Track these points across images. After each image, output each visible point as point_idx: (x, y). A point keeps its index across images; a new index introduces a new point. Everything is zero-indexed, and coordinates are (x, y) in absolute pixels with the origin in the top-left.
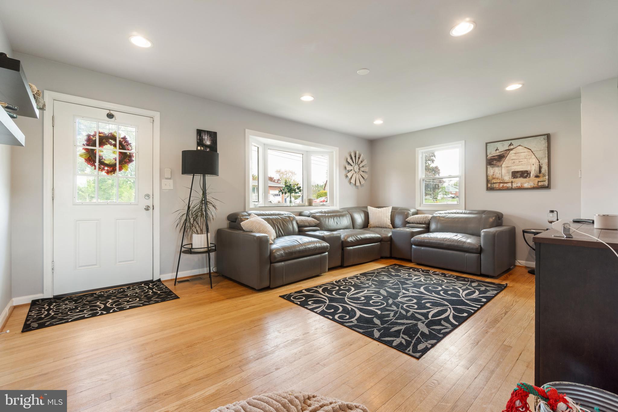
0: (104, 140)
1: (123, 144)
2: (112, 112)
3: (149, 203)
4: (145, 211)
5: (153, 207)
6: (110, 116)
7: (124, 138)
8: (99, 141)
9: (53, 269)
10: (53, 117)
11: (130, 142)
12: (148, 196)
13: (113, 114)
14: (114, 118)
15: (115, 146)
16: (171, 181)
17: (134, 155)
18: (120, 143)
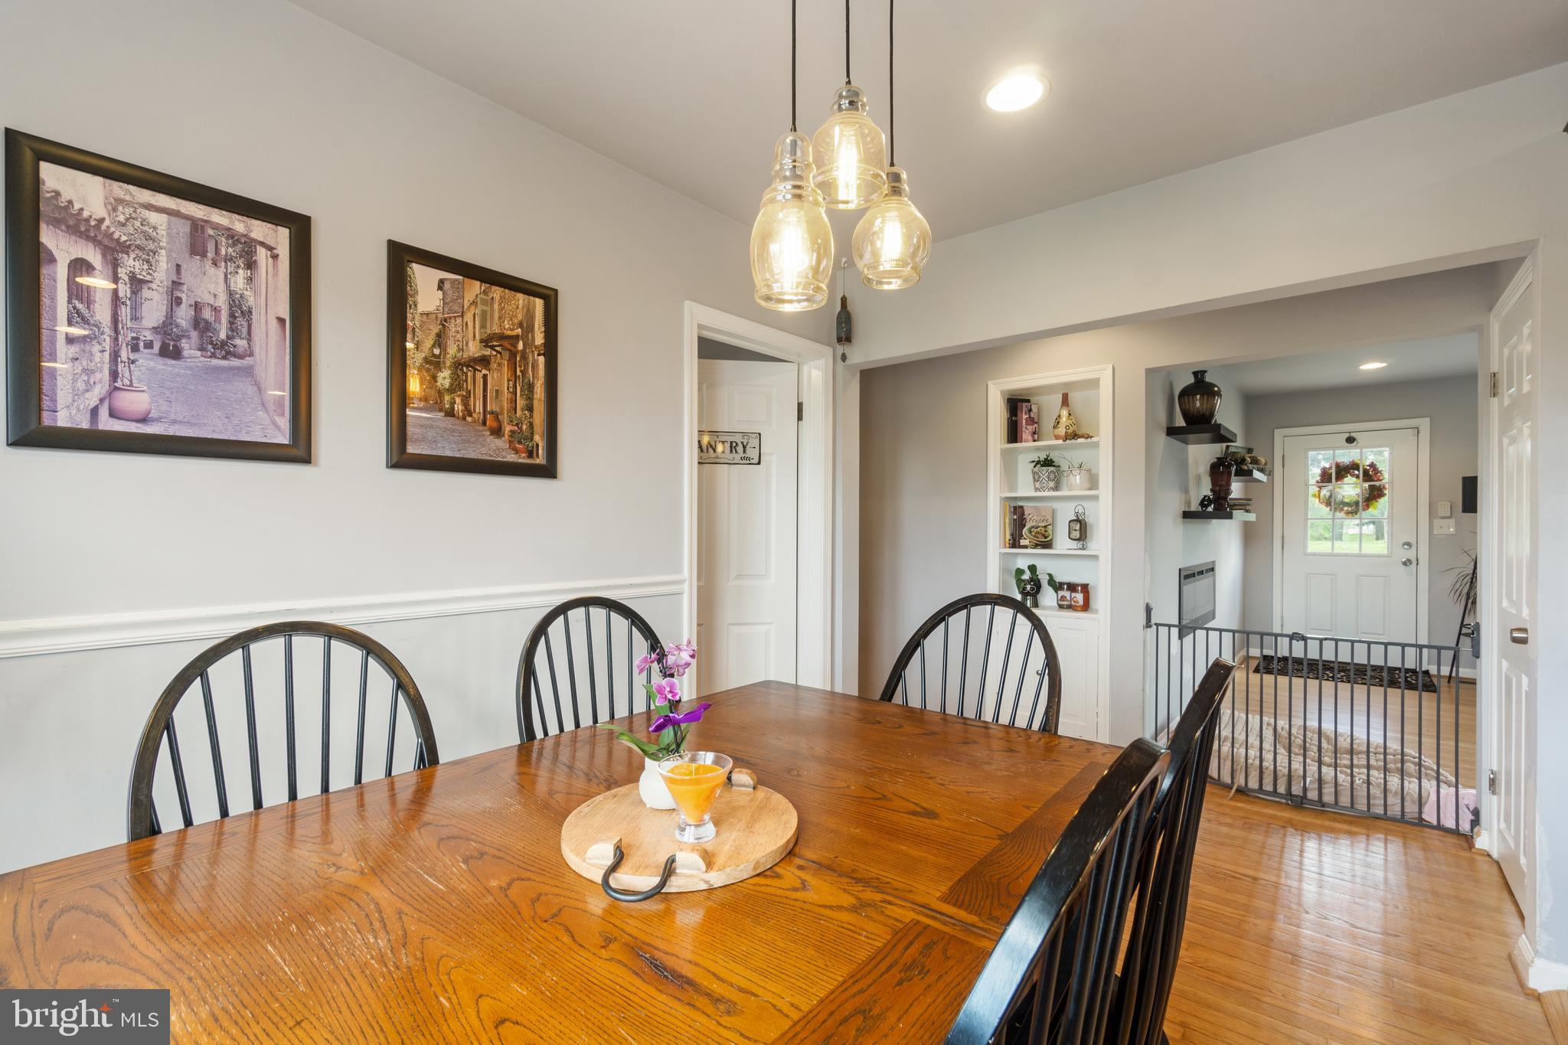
0: (1343, 471)
1: (1370, 474)
2: (1353, 435)
3: (1411, 554)
4: (1403, 566)
5: (1417, 560)
6: (1350, 440)
7: (1372, 465)
8: (1336, 474)
9: (1282, 626)
10: (1283, 456)
11: (1380, 469)
12: (1409, 544)
13: (1355, 437)
14: (1355, 442)
15: (1358, 477)
16: (1452, 522)
17: (1387, 486)
18: (1366, 472)
